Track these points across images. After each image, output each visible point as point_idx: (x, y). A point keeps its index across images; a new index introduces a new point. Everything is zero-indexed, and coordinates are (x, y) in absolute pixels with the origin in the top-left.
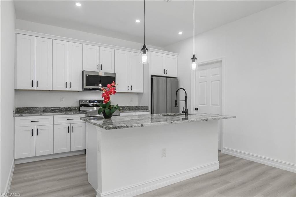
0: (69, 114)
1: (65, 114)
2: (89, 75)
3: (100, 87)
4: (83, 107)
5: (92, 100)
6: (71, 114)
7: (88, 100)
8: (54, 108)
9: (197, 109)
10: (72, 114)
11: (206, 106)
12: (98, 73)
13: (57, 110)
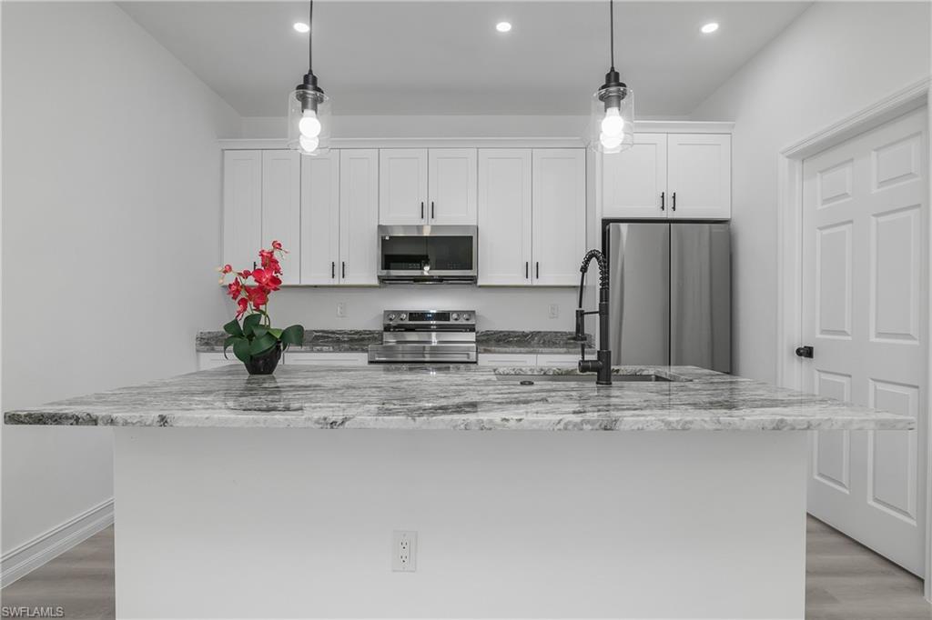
0: (321, 351)
1: (312, 351)
2: (390, 237)
3: (426, 274)
4: (394, 331)
5: (432, 311)
6: (326, 352)
7: (405, 312)
8: (320, 334)
9: (806, 352)
10: (330, 352)
11: (850, 338)
12: (420, 228)
13: (328, 337)
